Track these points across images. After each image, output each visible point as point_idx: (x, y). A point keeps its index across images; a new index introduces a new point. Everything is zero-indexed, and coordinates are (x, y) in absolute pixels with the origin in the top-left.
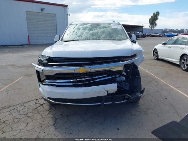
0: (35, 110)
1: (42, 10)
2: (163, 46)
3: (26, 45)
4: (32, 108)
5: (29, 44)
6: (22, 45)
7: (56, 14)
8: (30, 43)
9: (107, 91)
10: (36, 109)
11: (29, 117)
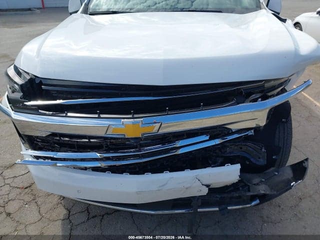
0: (27, 190)
2: (317, 17)
3: (38, 9)
4: (21, 186)
5: (43, 6)
6: (30, 9)
8: (46, 6)
9: (207, 186)
10: (30, 187)
11: (9, 214)
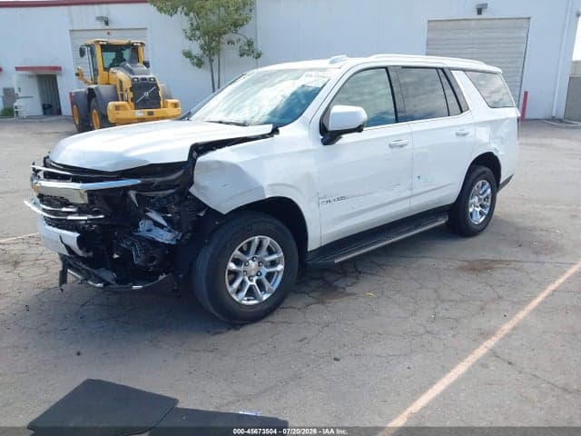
1: (479, 11)
7: (529, 18)
